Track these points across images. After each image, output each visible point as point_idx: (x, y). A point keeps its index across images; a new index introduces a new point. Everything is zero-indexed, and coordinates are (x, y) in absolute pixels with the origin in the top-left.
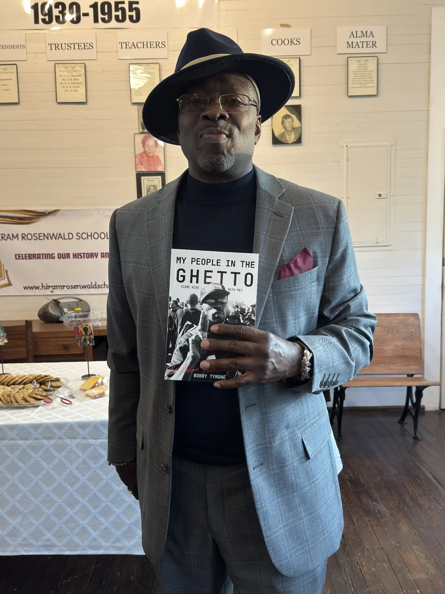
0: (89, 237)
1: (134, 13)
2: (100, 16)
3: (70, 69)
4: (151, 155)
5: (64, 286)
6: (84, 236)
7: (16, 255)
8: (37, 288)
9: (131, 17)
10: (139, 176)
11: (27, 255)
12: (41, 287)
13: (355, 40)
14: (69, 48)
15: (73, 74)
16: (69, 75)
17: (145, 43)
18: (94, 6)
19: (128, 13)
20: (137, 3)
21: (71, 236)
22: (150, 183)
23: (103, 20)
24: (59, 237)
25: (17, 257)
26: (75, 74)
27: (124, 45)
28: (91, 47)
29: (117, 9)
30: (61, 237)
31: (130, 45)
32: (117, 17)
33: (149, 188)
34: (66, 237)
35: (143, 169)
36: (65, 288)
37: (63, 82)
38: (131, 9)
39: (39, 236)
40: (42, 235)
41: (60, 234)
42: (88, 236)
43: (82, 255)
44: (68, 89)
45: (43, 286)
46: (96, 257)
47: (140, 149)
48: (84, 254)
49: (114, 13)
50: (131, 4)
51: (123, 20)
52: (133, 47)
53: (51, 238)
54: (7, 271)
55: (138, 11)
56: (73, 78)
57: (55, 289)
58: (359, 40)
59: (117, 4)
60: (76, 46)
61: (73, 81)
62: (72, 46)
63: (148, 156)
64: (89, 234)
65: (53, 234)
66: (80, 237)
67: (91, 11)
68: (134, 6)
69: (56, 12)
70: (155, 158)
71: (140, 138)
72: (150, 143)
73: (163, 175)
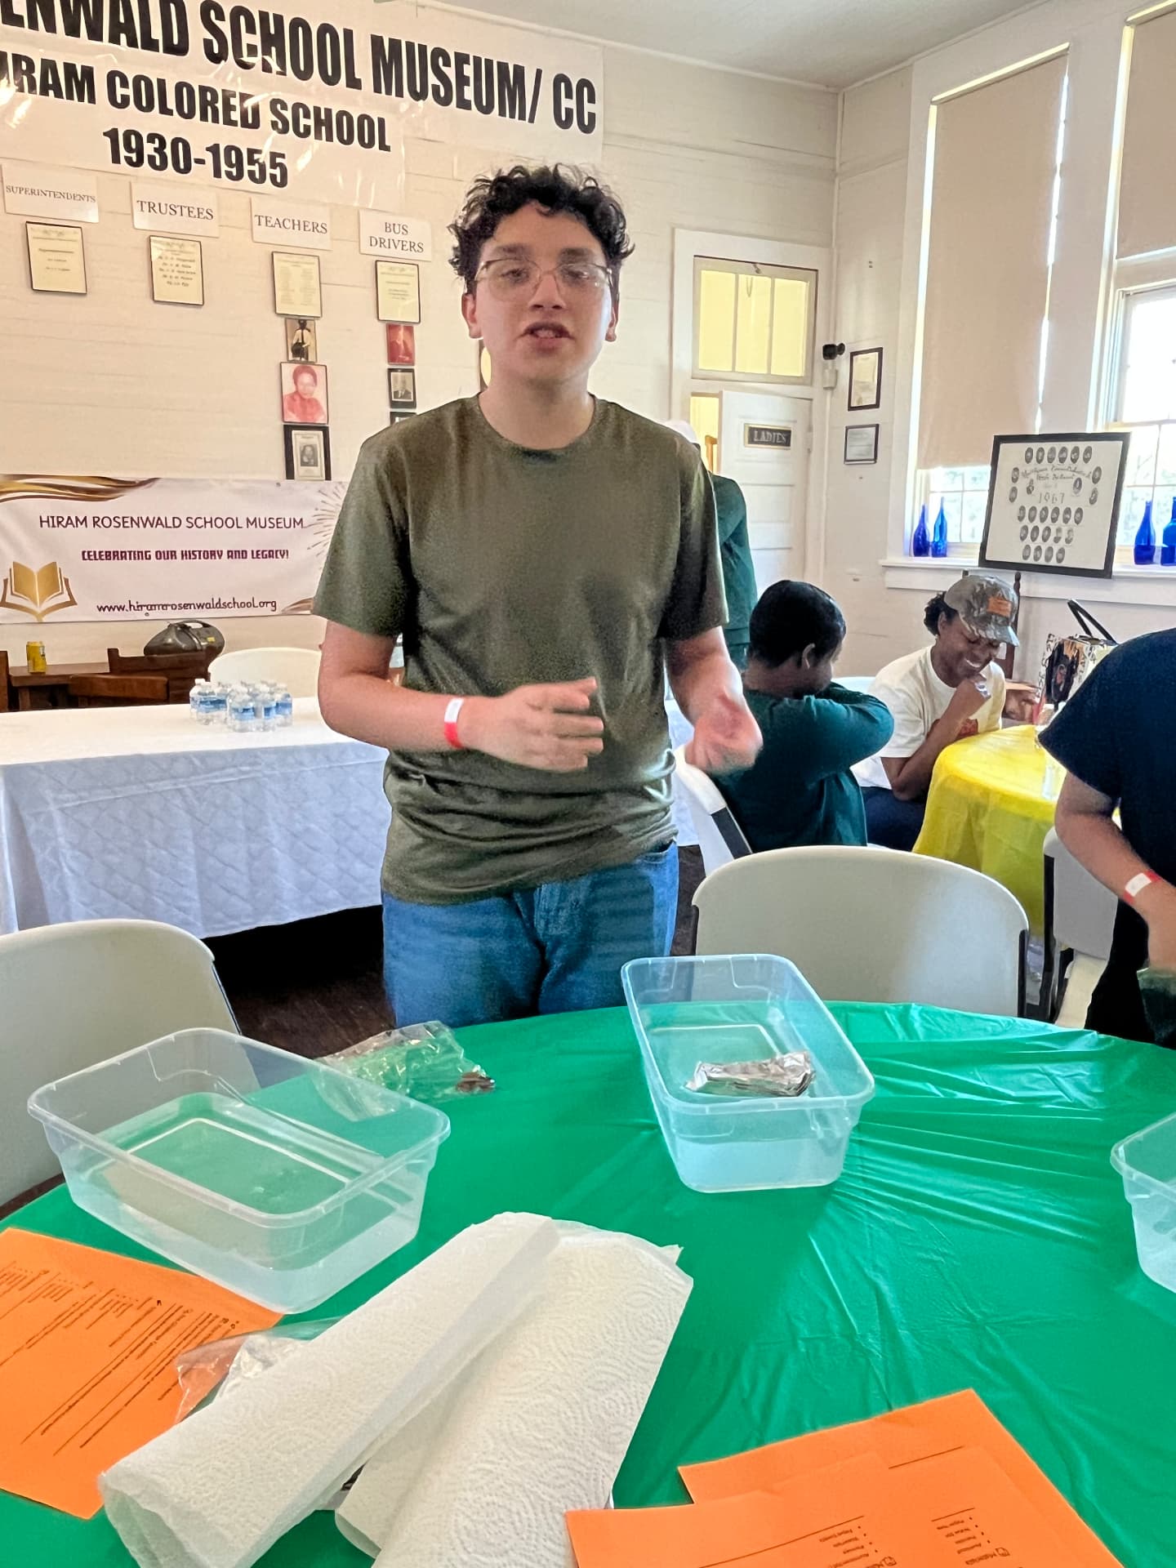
0: (208, 525)
1: (277, 172)
2: (224, 167)
3: (176, 248)
4: (306, 397)
5: (166, 605)
6: (200, 523)
7: (83, 553)
8: (121, 608)
9: (273, 177)
10: (288, 429)
11: (103, 554)
12: (127, 607)
14: (173, 213)
15: (180, 257)
16: (175, 257)
17: (296, 222)
18: (214, 150)
19: (269, 171)
20: (283, 156)
21: (177, 522)
22: (305, 441)
23: (229, 175)
24: (157, 524)
25: (86, 557)
26: (183, 256)
27: (263, 220)
28: (209, 217)
29: (251, 162)
30: (161, 524)
31: (273, 221)
32: (251, 174)
33: (305, 447)
34: (170, 524)
35: (293, 418)
36: (169, 608)
37: (164, 268)
38: (274, 165)
39: (124, 522)
40: (129, 520)
41: (159, 519)
42: (206, 522)
43: (197, 553)
44: (174, 280)
45: (130, 606)
46: (220, 557)
47: (289, 388)
48: (200, 552)
49: (247, 167)
50: (274, 155)
51: (262, 180)
52: (277, 226)
53: (145, 526)
54: (67, 581)
55: (284, 169)
56: (181, 263)
57: (151, 609)
59: (251, 152)
60: (185, 211)
61: (182, 269)
62: (178, 210)
63: (302, 399)
64: (208, 520)
65: (148, 518)
66: (192, 523)
67: (209, 157)
68: (278, 160)
69: (149, 149)
70: (314, 403)
71: (289, 370)
72: (306, 378)
73: (326, 430)
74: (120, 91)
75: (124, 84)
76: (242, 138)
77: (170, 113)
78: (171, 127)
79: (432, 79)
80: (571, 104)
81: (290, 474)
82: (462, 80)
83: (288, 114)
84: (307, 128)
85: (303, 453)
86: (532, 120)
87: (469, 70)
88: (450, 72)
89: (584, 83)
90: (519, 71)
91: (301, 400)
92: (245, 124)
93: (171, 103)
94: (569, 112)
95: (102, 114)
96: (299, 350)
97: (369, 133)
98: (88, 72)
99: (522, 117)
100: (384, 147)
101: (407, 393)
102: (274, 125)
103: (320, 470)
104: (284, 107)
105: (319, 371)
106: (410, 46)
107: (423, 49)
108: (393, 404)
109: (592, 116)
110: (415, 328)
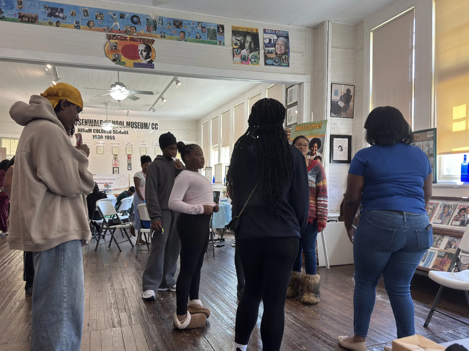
2: (107, 138)
6: (101, 179)
9: (113, 139)
10: (113, 168)
13: (156, 145)
17: (116, 143)
18: (106, 136)
19: (112, 138)
20: (114, 136)
22: (116, 169)
27: (111, 144)
28: (105, 144)
31: (113, 144)
32: (110, 139)
34: (97, 179)
35: (115, 167)
38: (113, 137)
46: (104, 184)
48: (101, 183)
50: (113, 136)
56: (101, 149)
58: (157, 145)
59: (110, 136)
62: (101, 143)
69: (98, 137)
70: (117, 165)
71: (114, 161)
72: (116, 162)
73: (118, 168)
74: (95, 131)
77: (100, 133)
78: (100, 134)
79: (134, 125)
80: (154, 126)
81: (113, 173)
84: (118, 133)
85: (115, 171)
86: (149, 129)
87: (139, 124)
88: (137, 125)
89: (156, 124)
90: (147, 123)
91: (115, 164)
92: (110, 133)
94: (154, 127)
95: (93, 134)
96: (115, 158)
97: (126, 133)
98: (91, 130)
99: (147, 129)
100: (128, 134)
101: (130, 163)
102: (113, 133)
103: (118, 173)
104: (115, 131)
105: (118, 161)
106: (131, 122)
107: (133, 122)
108: (128, 164)
109: (157, 128)
110: (131, 155)
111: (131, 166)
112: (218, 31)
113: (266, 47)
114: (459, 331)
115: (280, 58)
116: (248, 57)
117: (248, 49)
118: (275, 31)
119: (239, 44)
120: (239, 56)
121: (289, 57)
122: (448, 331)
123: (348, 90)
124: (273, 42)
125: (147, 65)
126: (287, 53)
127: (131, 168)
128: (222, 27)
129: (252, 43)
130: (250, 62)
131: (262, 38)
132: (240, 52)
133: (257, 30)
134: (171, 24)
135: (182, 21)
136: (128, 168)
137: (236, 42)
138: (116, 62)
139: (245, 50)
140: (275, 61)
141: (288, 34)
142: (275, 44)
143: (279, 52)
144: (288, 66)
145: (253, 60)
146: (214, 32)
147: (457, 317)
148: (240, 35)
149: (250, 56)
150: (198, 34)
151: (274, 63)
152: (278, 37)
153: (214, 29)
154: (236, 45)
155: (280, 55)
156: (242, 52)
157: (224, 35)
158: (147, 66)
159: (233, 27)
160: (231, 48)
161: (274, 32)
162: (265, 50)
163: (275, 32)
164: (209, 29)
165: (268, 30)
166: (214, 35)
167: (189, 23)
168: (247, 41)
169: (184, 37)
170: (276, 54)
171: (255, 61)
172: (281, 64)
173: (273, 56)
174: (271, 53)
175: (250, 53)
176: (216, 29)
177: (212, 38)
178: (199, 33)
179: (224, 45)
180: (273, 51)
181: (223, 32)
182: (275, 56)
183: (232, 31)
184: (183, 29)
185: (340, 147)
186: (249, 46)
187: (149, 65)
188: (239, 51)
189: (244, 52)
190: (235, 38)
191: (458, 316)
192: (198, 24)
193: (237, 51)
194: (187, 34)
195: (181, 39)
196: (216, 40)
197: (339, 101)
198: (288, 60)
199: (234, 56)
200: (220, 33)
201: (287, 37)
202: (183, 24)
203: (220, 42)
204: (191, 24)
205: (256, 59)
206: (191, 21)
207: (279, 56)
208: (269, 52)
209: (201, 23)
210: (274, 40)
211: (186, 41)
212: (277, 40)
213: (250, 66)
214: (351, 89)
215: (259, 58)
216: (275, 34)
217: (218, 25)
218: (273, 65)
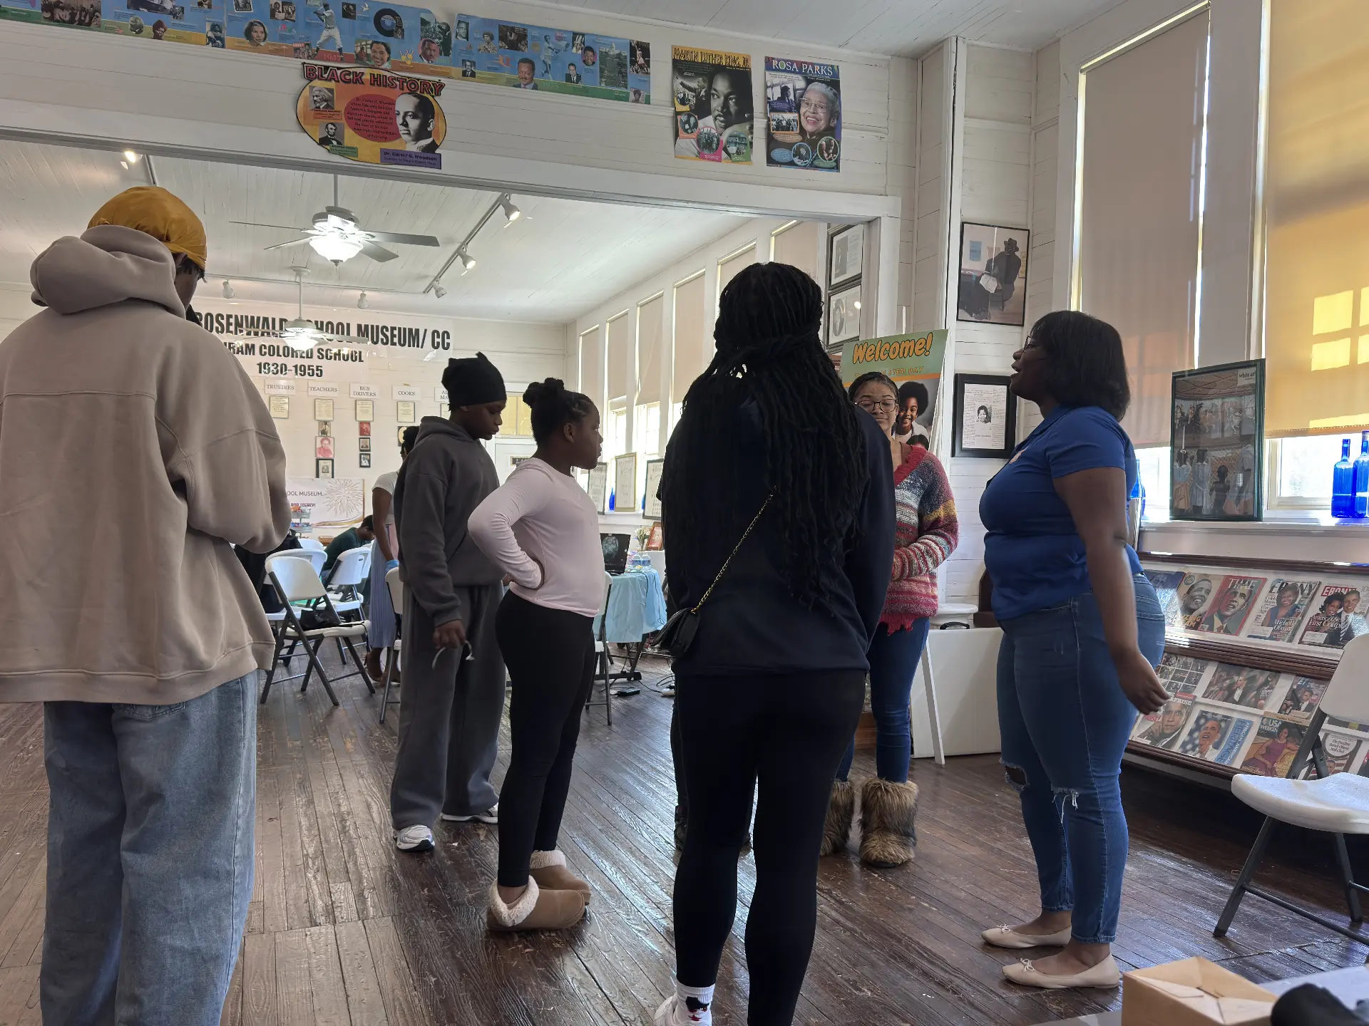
1: (319, 372)
2: (299, 372)
3: (280, 399)
4: (326, 449)
9: (317, 374)
10: (318, 460)
14: (279, 388)
16: (279, 403)
17: (325, 388)
18: (296, 366)
19: (315, 372)
20: (321, 367)
22: (324, 464)
23: (301, 374)
26: (282, 402)
27: (313, 389)
28: (293, 388)
29: (309, 369)
31: (316, 389)
32: (309, 374)
33: (324, 466)
35: (321, 457)
37: (275, 406)
38: (317, 370)
44: (278, 410)
49: (307, 371)
50: (317, 367)
51: (313, 375)
52: (318, 390)
55: (321, 371)
59: (309, 366)
60: (284, 387)
61: (281, 406)
62: (281, 387)
63: (324, 449)
67: (294, 369)
68: (319, 368)
69: (272, 368)
70: (328, 451)
71: (319, 439)
72: (326, 442)
73: (333, 460)
74: (264, 350)
75: (265, 348)
76: (306, 362)
77: (281, 356)
78: (280, 361)
79: (381, 336)
80: (440, 340)
81: (318, 476)
82: (393, 336)
83: (324, 353)
84: (331, 357)
85: (323, 468)
86: (422, 347)
87: (396, 332)
88: (389, 334)
89: (445, 332)
90: (417, 331)
92: (308, 357)
93: (281, 353)
94: (438, 343)
95: (257, 358)
96: (324, 432)
97: (356, 357)
98: (253, 346)
99: (418, 346)
100: (361, 360)
101: (367, 447)
102: (319, 357)
103: (330, 475)
104: (323, 350)
105: (331, 439)
106: (372, 326)
107: (377, 327)
108: (361, 451)
109: (448, 344)
110: (371, 423)
111: (369, 455)
112: (631, 61)
113: (773, 110)
114: (1315, 951)
115: (813, 144)
116: (718, 140)
117: (719, 115)
118: (800, 64)
119: (693, 101)
120: (694, 135)
121: (839, 143)
122: (1283, 951)
123: (1011, 245)
124: (792, 97)
125: (421, 157)
126: (833, 130)
127: (369, 461)
128: (645, 49)
129: (731, 99)
130: (724, 154)
131: (762, 85)
132: (696, 125)
133: (746, 61)
134: (492, 38)
135: (524, 30)
136: (361, 462)
137: (684, 95)
138: (328, 147)
139: (710, 119)
140: (797, 154)
141: (836, 74)
142: (800, 101)
143: (809, 128)
144: (837, 168)
145: (732, 149)
146: (619, 64)
147: (1310, 908)
148: (697, 75)
149: (724, 138)
150: (572, 68)
151: (796, 160)
152: (809, 81)
153: (619, 56)
154: (683, 101)
155: (812, 134)
156: (701, 123)
157: (648, 73)
158: (419, 160)
159: (676, 50)
160: (670, 112)
161: (798, 68)
162: (769, 120)
163: (800, 68)
164: (604, 56)
165: (779, 60)
166: (620, 72)
167: (547, 34)
168: (715, 90)
169: (530, 76)
170: (803, 131)
171: (738, 153)
172: (816, 163)
173: (793, 137)
174: (788, 128)
175: (725, 128)
176: (626, 53)
177: (613, 82)
178: (572, 65)
179: (648, 101)
180: (793, 123)
181: (648, 63)
182: (799, 138)
183: (674, 61)
184: (527, 52)
185: (982, 411)
186: (723, 108)
187: (427, 158)
188: (692, 120)
189: (708, 124)
190: (682, 84)
191: (1313, 906)
192: (574, 39)
193: (688, 122)
194: (539, 68)
195: (523, 82)
196: (626, 88)
197: (983, 274)
198: (835, 151)
199: (677, 135)
200: (636, 67)
201: (834, 84)
202: (529, 39)
203: (637, 92)
204: (553, 39)
205: (742, 147)
206: (551, 29)
207: (811, 139)
208: (779, 127)
209: (583, 35)
210: (795, 90)
211: (535, 88)
212: (805, 89)
213: (725, 166)
214: (1020, 239)
215: (751, 143)
216: (800, 73)
217: (631, 44)
218: (792, 164)
